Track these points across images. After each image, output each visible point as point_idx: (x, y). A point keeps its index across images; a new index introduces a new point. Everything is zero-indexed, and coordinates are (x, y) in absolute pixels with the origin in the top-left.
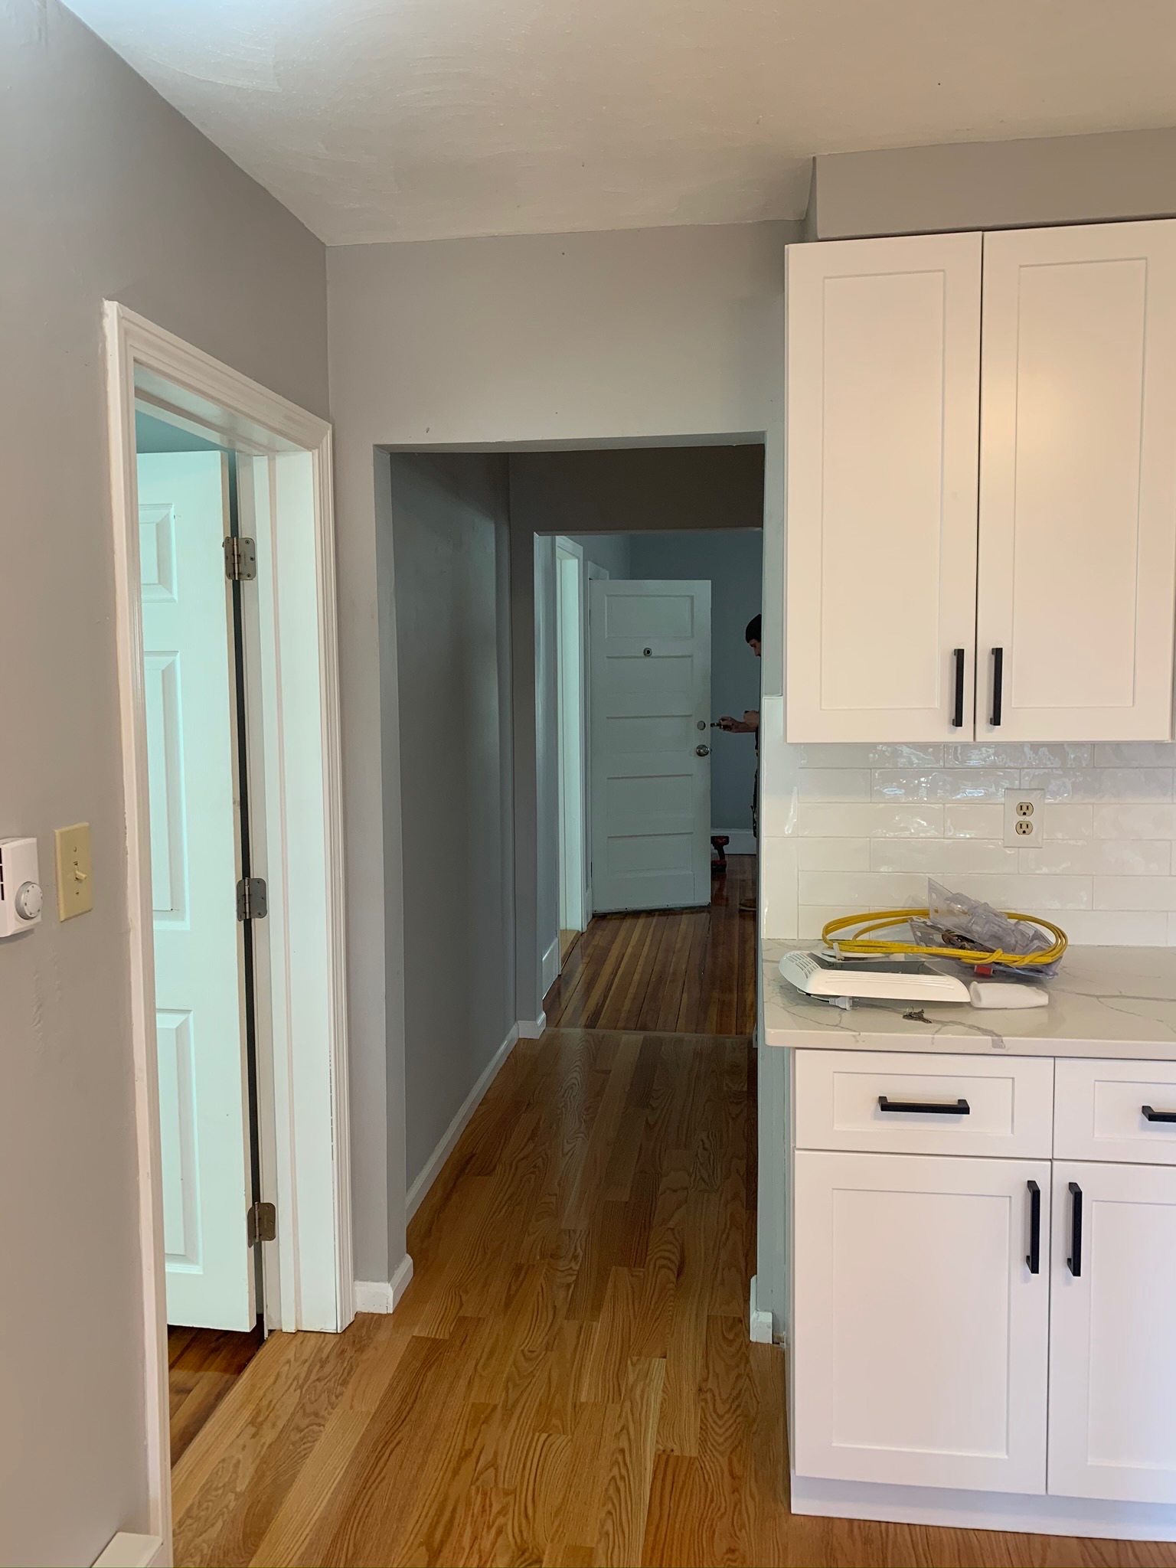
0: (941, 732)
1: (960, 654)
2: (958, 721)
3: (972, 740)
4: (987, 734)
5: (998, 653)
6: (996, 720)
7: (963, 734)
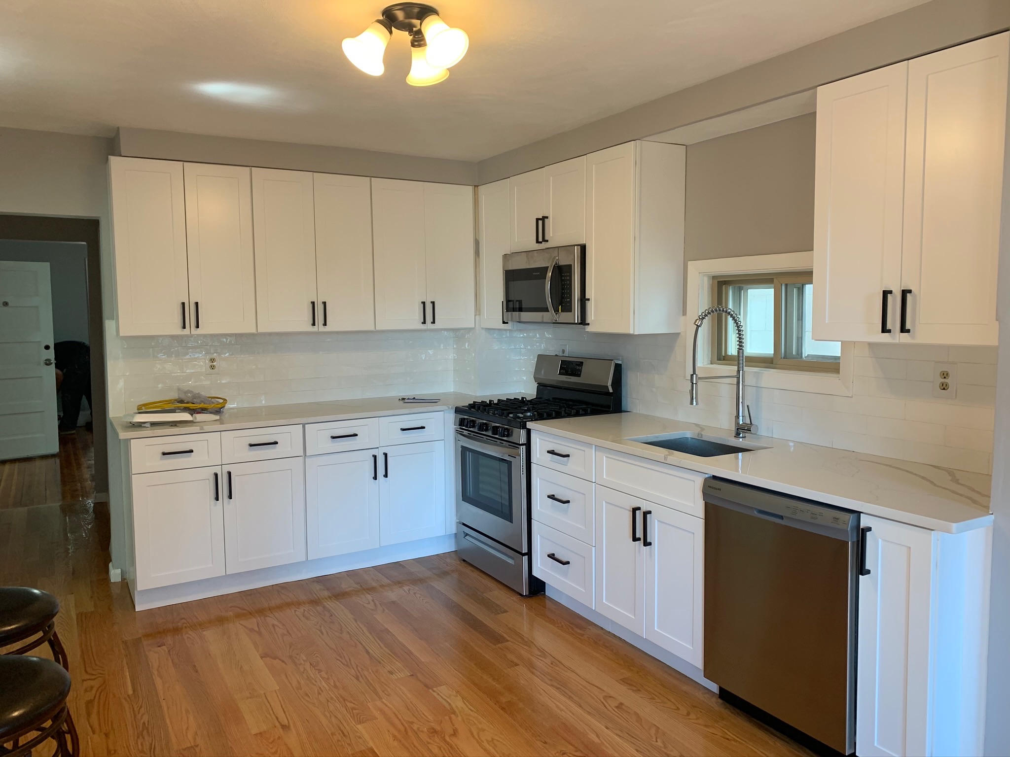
0: (179, 331)
1: (183, 304)
2: (184, 327)
3: (189, 333)
4: (195, 332)
5: (197, 304)
6: (197, 327)
7: (186, 332)
